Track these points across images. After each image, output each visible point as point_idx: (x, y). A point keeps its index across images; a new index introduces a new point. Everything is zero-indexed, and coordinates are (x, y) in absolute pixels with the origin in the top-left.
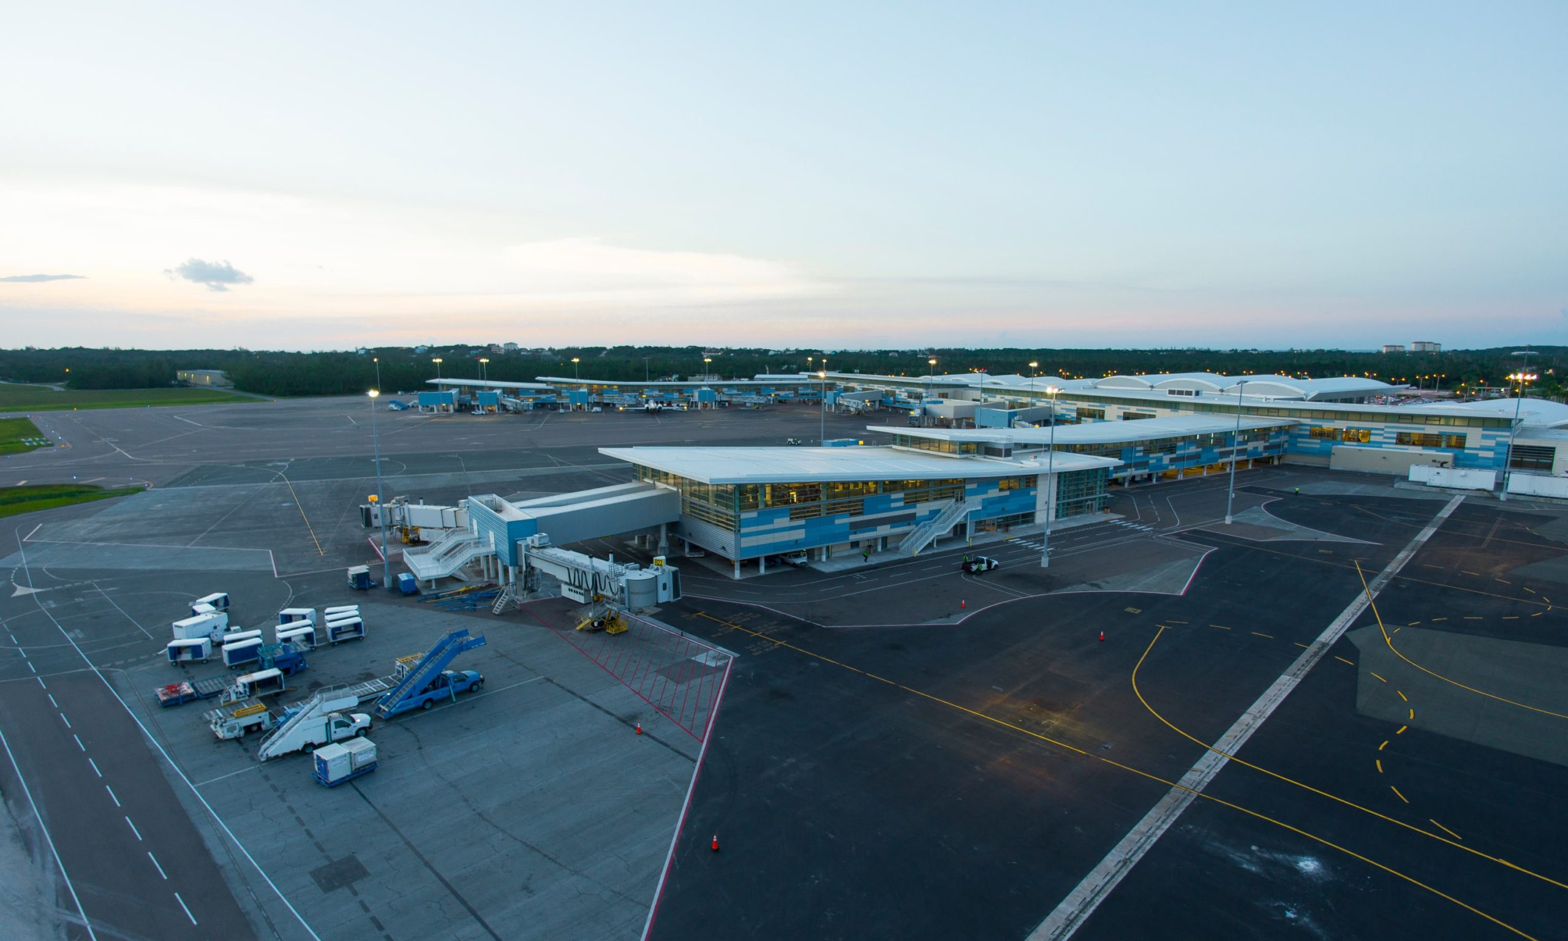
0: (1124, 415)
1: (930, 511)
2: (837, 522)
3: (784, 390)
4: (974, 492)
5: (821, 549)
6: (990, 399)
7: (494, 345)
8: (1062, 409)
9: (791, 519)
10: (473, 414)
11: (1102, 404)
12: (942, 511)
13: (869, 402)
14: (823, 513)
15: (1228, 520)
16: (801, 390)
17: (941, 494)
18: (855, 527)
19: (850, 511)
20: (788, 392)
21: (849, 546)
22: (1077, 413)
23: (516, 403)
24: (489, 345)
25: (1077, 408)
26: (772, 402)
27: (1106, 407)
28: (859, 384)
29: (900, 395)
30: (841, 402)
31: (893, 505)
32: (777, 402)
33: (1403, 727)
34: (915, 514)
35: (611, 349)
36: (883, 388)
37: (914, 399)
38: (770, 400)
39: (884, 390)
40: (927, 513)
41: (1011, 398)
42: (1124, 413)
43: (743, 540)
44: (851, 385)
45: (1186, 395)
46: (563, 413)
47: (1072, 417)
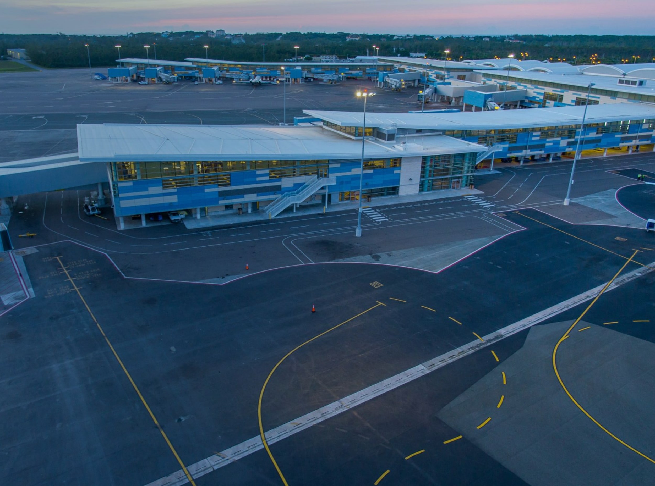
0: (576, 99)
1: (294, 184)
2: (207, 190)
3: (357, 70)
4: (335, 170)
5: (196, 209)
6: (487, 82)
7: (210, 31)
8: (534, 92)
9: (163, 188)
10: (140, 84)
11: (562, 90)
12: (305, 184)
13: (405, 81)
14: (196, 184)
15: (566, 202)
16: (368, 70)
17: (305, 171)
18: (223, 195)
19: (218, 182)
20: (358, 72)
21: (224, 208)
22: (544, 96)
23: (167, 77)
24: (207, 31)
25: (545, 92)
26: (341, 79)
27: (565, 92)
28: (407, 66)
29: (431, 76)
30: (387, 81)
31: (258, 179)
32: (345, 79)
33: (460, 435)
34: (280, 186)
35: (285, 35)
36: (421, 70)
37: (440, 79)
38: (340, 77)
39: (422, 71)
40: (292, 186)
41: (501, 82)
42: (577, 98)
43: (121, 202)
44: (403, 67)
45: (631, 84)
46: (197, 84)
47: (540, 99)
